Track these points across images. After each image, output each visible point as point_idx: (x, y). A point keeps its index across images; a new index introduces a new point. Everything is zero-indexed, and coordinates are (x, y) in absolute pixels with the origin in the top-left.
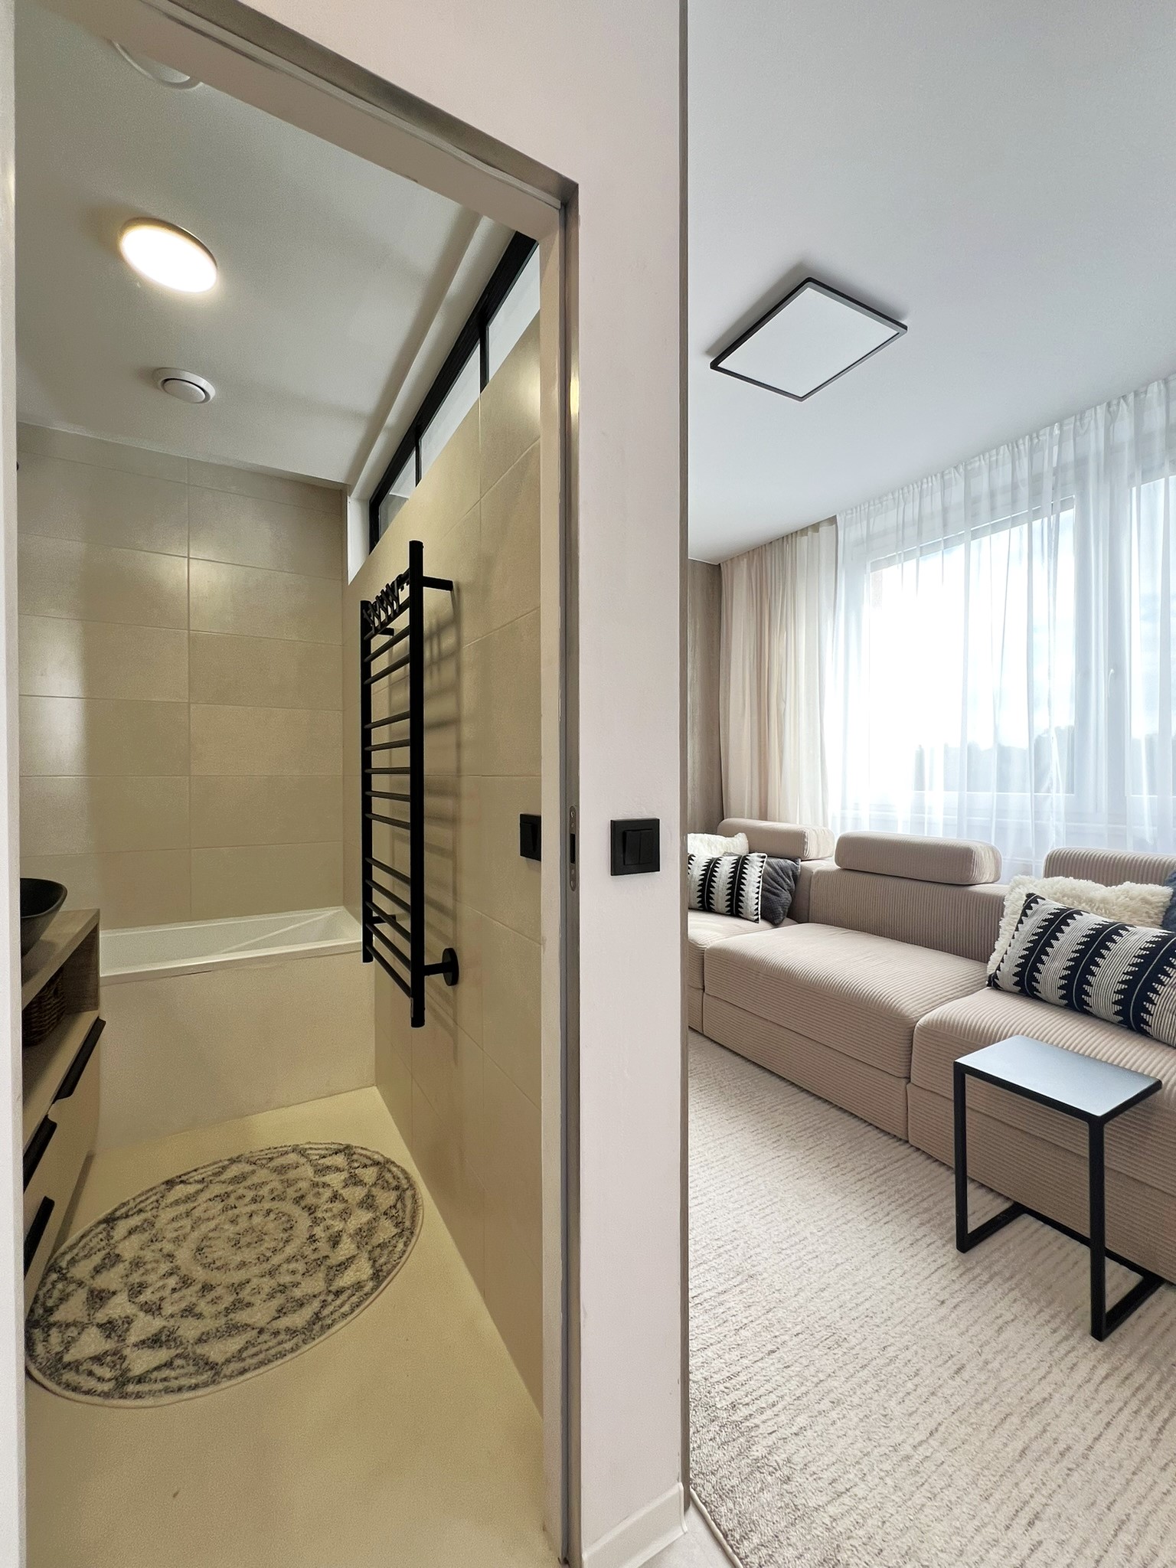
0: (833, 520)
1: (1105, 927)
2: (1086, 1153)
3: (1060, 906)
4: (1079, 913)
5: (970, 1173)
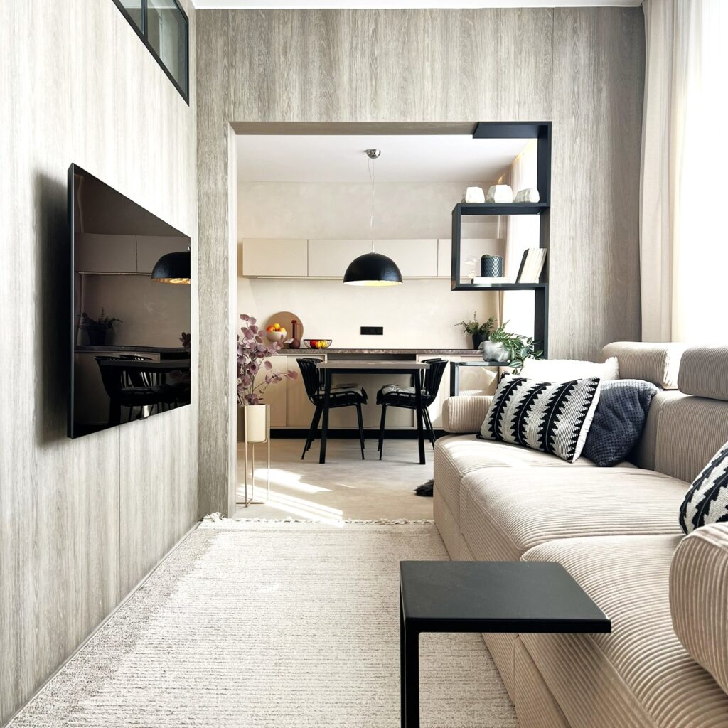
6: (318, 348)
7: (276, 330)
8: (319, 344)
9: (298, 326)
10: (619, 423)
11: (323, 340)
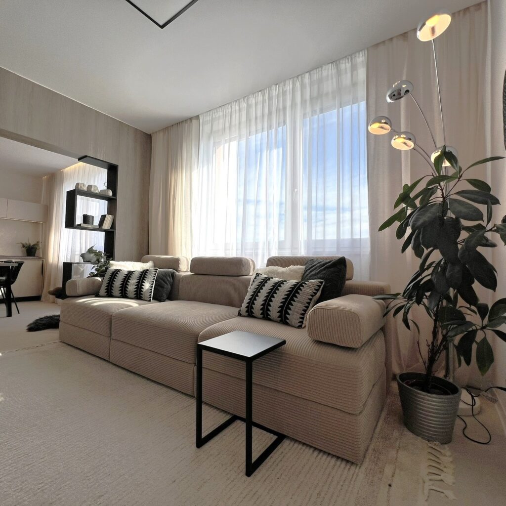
0: (197, 117)
1: (279, 281)
2: (244, 378)
3: (266, 276)
4: (272, 278)
5: (203, 399)
10: (166, 285)
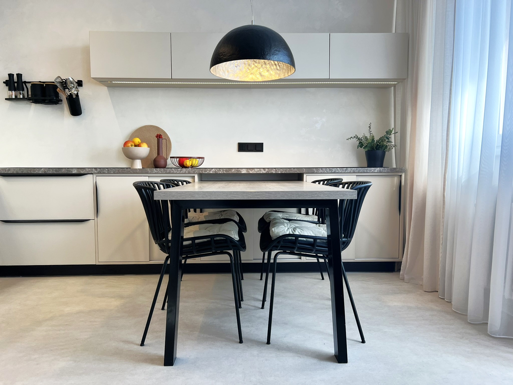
6: (186, 167)
7: (135, 146)
8: (188, 163)
9: (164, 141)
11: (194, 158)
